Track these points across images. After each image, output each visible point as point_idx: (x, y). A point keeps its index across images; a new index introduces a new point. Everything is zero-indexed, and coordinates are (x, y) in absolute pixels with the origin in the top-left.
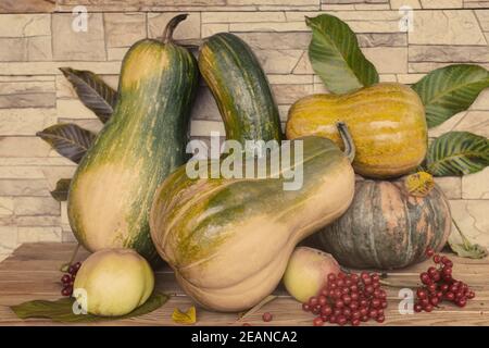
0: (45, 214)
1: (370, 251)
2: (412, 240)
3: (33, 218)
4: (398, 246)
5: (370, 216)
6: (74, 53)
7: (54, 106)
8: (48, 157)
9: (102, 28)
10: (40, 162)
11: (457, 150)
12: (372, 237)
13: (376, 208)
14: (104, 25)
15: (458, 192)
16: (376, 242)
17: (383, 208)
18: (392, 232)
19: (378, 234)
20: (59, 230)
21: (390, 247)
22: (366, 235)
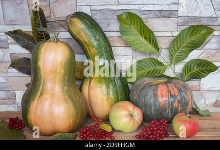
0: (9, 99)
1: (152, 114)
2: (171, 110)
3: (3, 100)
4: (164, 113)
5: (152, 99)
6: (15, 21)
7: (8, 48)
8: (7, 72)
9: (27, 8)
10: (4, 75)
11: (195, 68)
12: (152, 108)
13: (155, 96)
14: (29, 6)
15: (198, 87)
16: (154, 110)
17: (158, 95)
18: (161, 107)
19: (155, 107)
20: (16, 106)
21: (161, 113)
22: (150, 108)
